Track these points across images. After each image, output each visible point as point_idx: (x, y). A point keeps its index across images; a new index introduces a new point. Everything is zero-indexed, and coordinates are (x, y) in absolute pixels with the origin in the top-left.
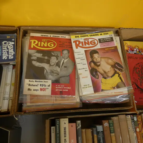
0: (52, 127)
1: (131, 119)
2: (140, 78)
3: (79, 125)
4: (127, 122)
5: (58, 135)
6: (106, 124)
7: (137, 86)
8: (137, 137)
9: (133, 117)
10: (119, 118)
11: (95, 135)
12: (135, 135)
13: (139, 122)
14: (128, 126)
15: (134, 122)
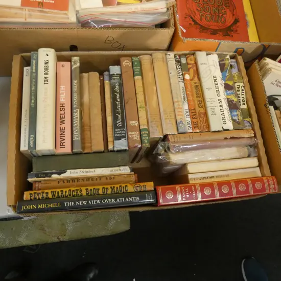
0: (25, 68)
1: (176, 61)
2: (199, 9)
3: (75, 63)
4: (167, 63)
5: (34, 75)
6: (127, 62)
7: (194, 21)
8: (186, 87)
9: (180, 58)
10: (153, 57)
11: (107, 82)
12: (182, 84)
13: (190, 66)
14: (169, 70)
15: (180, 65)
